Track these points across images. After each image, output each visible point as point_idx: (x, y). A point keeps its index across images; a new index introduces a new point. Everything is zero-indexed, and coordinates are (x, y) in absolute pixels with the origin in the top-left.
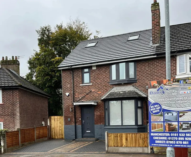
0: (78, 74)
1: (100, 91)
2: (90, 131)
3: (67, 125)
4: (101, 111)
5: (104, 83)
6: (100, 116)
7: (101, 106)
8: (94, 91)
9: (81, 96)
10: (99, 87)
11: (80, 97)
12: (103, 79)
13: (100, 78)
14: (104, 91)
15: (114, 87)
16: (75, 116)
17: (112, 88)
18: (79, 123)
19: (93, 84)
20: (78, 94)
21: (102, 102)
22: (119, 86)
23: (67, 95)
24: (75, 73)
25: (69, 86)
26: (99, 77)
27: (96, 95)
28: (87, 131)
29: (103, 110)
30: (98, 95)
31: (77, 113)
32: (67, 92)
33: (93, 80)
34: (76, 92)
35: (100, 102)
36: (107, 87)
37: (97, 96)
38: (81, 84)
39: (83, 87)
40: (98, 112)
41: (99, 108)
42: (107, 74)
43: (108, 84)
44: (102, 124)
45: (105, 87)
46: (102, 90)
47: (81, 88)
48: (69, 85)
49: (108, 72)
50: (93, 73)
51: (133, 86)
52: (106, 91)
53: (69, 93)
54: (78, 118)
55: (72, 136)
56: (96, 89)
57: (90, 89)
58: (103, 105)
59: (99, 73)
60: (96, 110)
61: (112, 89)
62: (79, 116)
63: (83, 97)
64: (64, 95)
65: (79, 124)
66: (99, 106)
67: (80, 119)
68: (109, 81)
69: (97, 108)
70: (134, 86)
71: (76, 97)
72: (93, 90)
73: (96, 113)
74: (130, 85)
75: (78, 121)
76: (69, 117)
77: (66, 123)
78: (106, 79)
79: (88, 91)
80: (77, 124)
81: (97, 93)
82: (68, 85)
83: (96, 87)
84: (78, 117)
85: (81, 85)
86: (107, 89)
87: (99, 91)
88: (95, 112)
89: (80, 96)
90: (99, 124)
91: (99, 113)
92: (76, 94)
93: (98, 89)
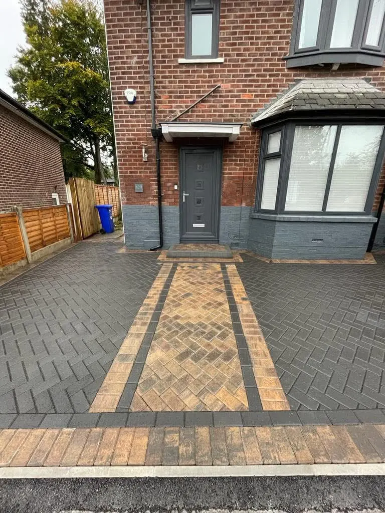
0: (169, 12)
1: (250, 91)
2: (203, 225)
3: (133, 203)
4: (248, 165)
5: (267, 60)
6: (240, 181)
7: (248, 147)
8: (230, 91)
9: (181, 107)
10: (250, 75)
11: (178, 110)
12: (265, 44)
13: (257, 38)
14: (266, 91)
15: (301, 80)
16: (159, 177)
17: (294, 80)
18: (173, 200)
19: (226, 61)
20: (171, 97)
21: (253, 133)
22: (320, 76)
23: (131, 99)
24: (158, 7)
25: (137, 63)
26: (253, 33)
27: (236, 106)
28: (195, 225)
29: (252, 161)
30: (243, 106)
31: (166, 169)
32: (130, 87)
33: (227, 45)
34: (163, 87)
35: (248, 133)
36: (277, 75)
37: (237, 111)
38: (182, 57)
39: (188, 72)
40: (237, 165)
41: (242, 152)
42: (283, 21)
43: (283, 65)
44: (244, 205)
45: (268, 77)
46: (259, 86)
47: (181, 72)
48: (135, 59)
49: (288, 15)
50: (229, 11)
51: (368, 80)
52: (273, 91)
53: (138, 93)
54: (169, 184)
55: (149, 238)
56: (238, 81)
57: (215, 81)
58: (253, 143)
59: (252, 16)
60: (231, 160)
61: (294, 85)
62: (172, 177)
63: (188, 111)
64: (119, 98)
65: (171, 204)
66: (240, 147)
67: (176, 187)
68: (285, 54)
69: (235, 152)
70: (370, 79)
71: (161, 107)
72: (225, 86)
73: (230, 169)
74: (357, 75)
75: (170, 192)
76: (138, 180)
77: (128, 200)
78: (279, 43)
79: (207, 90)
80: (165, 203)
81: (239, 96)
82: (131, 58)
83: (238, 76)
84: (169, 181)
85: (181, 61)
86: (274, 86)
87: (245, 91)
88: (225, 165)
89: (177, 107)
90: (237, 205)
91: (240, 169)
92: (164, 97)
93: (242, 81)
